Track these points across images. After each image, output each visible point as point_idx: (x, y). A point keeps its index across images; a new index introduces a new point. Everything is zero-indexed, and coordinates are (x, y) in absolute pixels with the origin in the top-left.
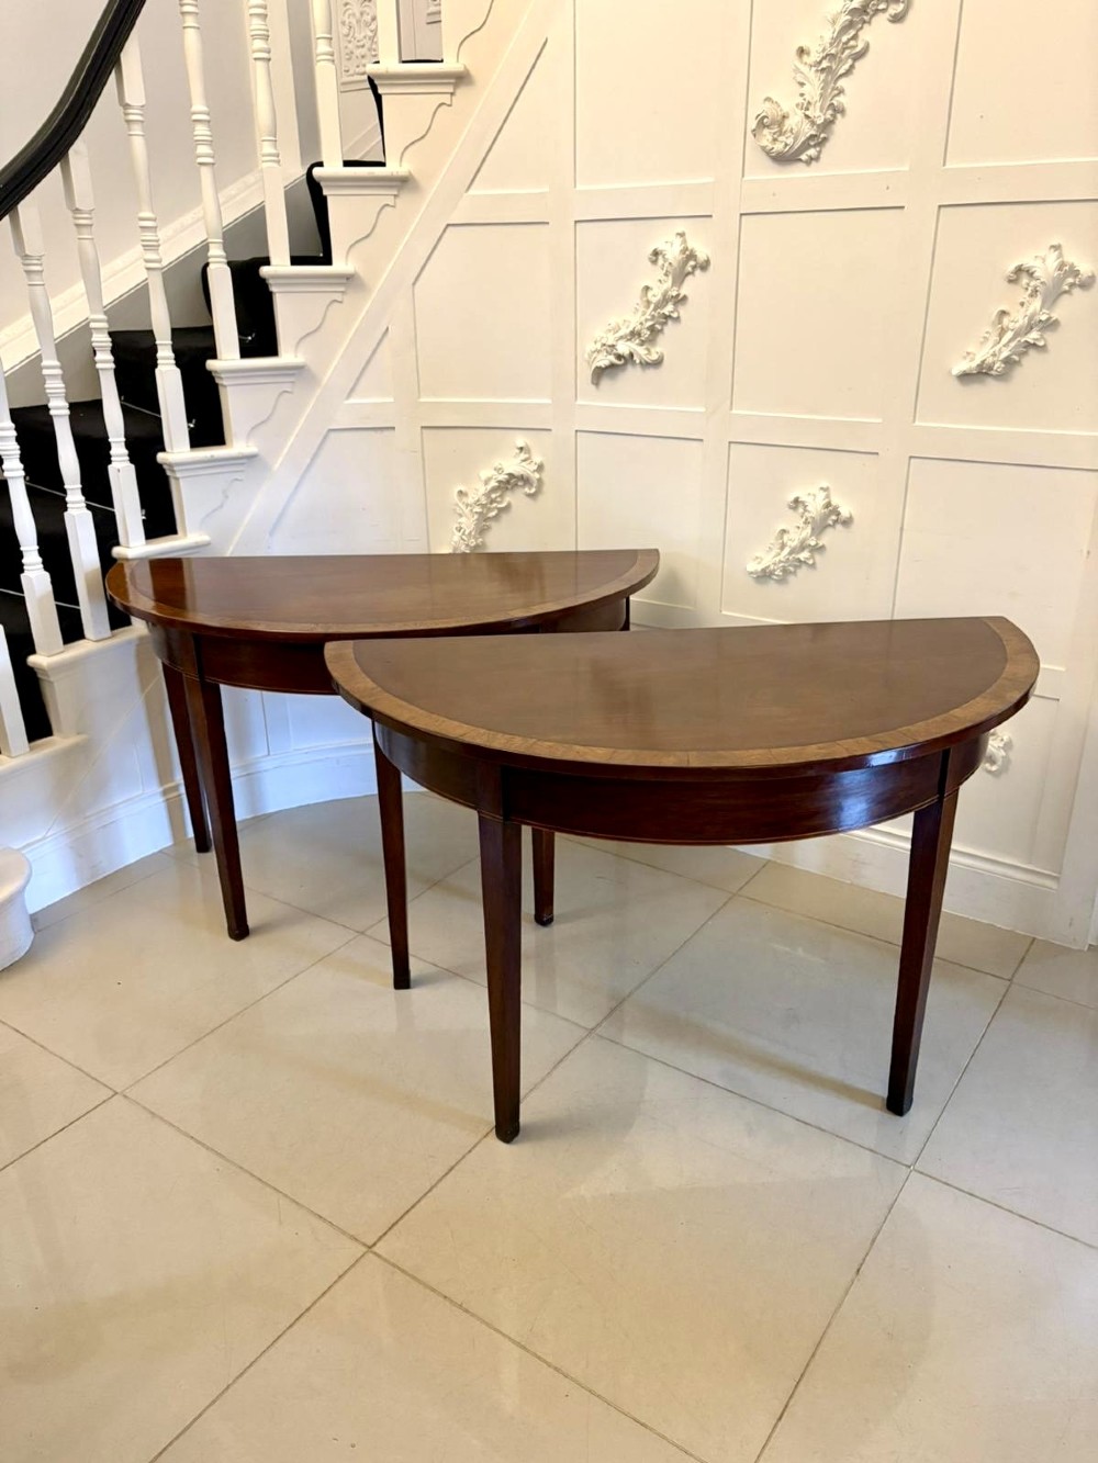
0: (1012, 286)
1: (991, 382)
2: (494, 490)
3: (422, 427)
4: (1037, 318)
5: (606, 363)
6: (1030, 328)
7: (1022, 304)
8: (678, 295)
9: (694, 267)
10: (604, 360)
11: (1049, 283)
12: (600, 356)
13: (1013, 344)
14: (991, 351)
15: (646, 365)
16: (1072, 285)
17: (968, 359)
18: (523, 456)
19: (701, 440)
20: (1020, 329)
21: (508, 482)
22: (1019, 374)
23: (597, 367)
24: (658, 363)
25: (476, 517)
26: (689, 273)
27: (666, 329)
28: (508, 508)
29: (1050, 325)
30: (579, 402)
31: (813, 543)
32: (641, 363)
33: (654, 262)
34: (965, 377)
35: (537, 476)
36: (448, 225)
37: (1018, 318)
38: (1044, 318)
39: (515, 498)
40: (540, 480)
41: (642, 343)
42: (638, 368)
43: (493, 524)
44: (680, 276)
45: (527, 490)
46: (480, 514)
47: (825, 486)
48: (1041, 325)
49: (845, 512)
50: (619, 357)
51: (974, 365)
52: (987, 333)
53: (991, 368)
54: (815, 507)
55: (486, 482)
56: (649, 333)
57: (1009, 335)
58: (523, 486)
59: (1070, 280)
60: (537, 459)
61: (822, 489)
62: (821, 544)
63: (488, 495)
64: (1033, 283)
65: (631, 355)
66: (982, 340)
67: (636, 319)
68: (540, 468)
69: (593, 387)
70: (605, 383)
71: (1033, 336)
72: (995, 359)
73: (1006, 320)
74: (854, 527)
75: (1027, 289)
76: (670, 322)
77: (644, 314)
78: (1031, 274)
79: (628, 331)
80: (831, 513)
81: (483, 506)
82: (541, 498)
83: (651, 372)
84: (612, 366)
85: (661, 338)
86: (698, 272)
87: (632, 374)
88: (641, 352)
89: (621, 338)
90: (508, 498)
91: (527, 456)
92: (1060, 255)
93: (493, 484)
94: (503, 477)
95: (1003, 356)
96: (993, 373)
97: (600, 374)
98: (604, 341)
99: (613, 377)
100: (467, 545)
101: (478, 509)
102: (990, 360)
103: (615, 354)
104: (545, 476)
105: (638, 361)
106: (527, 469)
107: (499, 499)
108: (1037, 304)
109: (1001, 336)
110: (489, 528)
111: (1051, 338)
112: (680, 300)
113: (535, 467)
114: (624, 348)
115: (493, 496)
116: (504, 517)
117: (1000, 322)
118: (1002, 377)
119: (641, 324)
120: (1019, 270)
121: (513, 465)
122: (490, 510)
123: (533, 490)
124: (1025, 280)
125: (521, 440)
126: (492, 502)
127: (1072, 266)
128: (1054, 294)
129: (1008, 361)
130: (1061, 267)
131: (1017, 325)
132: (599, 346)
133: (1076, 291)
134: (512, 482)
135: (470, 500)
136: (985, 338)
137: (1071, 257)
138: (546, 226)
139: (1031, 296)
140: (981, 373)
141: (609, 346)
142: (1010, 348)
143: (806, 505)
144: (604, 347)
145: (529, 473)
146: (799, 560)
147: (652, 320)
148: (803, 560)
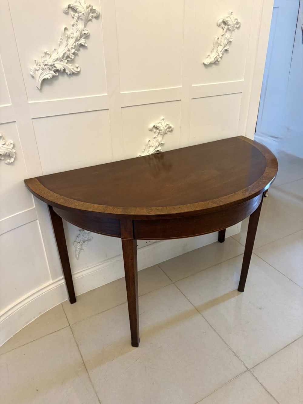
0: (219, 28)
4: (229, 40)
5: (51, 76)
6: (227, 44)
7: (223, 35)
8: (86, 33)
9: (92, 17)
10: (49, 74)
12: (45, 73)
13: (223, 51)
14: (217, 54)
15: (72, 74)
17: (209, 57)
19: (108, 109)
22: (221, 62)
23: (43, 79)
24: (78, 73)
26: (90, 20)
27: (80, 53)
30: (29, 102)
31: (162, 142)
32: (69, 74)
33: (68, 13)
35: (13, 151)
37: (222, 41)
38: (231, 40)
40: (15, 153)
41: (70, 62)
44: (86, 22)
45: (9, 161)
50: (57, 71)
51: (212, 60)
53: (217, 61)
54: (163, 127)
56: (72, 56)
57: (221, 47)
65: (64, 70)
68: (14, 146)
69: (39, 91)
70: (46, 88)
71: (227, 47)
74: (174, 132)
75: (224, 29)
76: (82, 49)
77: (73, 45)
79: (61, 56)
82: (17, 163)
83: (74, 78)
84: (54, 77)
86: (94, 20)
87: (63, 80)
88: (71, 68)
89: (57, 60)
91: (4, 141)
95: (221, 55)
97: (44, 83)
102: (217, 57)
103: (54, 70)
104: (18, 150)
106: (7, 149)
108: (228, 35)
109: (218, 48)
111: (230, 48)
112: (87, 36)
113: (12, 146)
114: (59, 66)
117: (218, 42)
119: (69, 50)
123: (12, 160)
124: (223, 26)
131: (223, 43)
132: (42, 66)
139: (226, 32)
140: (213, 63)
141: (51, 65)
142: (222, 52)
143: (159, 127)
144: (47, 66)
145: (10, 150)
146: (158, 151)
147: (74, 48)
148: (159, 150)
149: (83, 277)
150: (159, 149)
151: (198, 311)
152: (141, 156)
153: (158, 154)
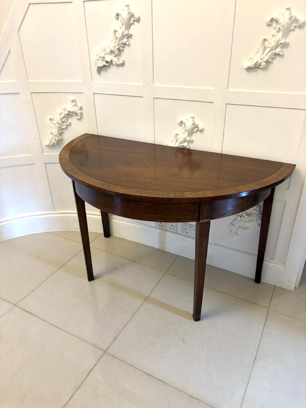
0: (269, 27)
1: (260, 71)
2: (63, 118)
3: (31, 93)
4: (280, 42)
5: (102, 65)
6: (277, 47)
7: (273, 36)
8: (128, 34)
9: (134, 21)
10: (101, 63)
11: (286, 26)
12: (99, 62)
13: (269, 54)
14: (260, 58)
15: (118, 65)
16: (295, 27)
17: (251, 61)
18: (74, 104)
19: (143, 97)
20: (273, 47)
21: (69, 114)
22: (272, 67)
23: (98, 67)
24: (123, 64)
25: (58, 128)
26: (132, 24)
27: (125, 49)
28: (70, 124)
29: (285, 45)
30: (94, 81)
31: (188, 139)
32: (116, 64)
33: (118, 19)
34: (249, 69)
35: (80, 111)
36: (30, 4)
37: (272, 42)
38: (283, 42)
39: (73, 120)
40: (81, 113)
41: (116, 56)
42: (115, 67)
43: (65, 131)
44: (128, 25)
45: (76, 117)
46: (59, 127)
47: (192, 116)
48: (282, 45)
49: (201, 127)
50: (107, 62)
51: (253, 64)
52: (258, 49)
53: (260, 65)
54: (189, 125)
55: (60, 115)
56: (118, 51)
57: (268, 50)
58: (75, 116)
59: (294, 24)
60: (79, 105)
61: (191, 117)
62: (192, 140)
63: (61, 119)
64: (278, 26)
65: (112, 61)
66: (256, 52)
67: (112, 45)
68: (81, 108)
69: (98, 75)
70: (103, 73)
71: (278, 50)
72: (262, 61)
73: (266, 43)
74: (205, 132)
75: (275, 29)
76: (126, 46)
77: (115, 43)
78: (277, 22)
79: (109, 51)
80: (195, 127)
81: (60, 124)
82: (83, 120)
83: (120, 68)
84: (104, 66)
85: (123, 54)
86: (136, 23)
87: (113, 69)
88: (115, 60)
89: (107, 53)
90: (70, 120)
91: (75, 104)
92: (290, 13)
93: (63, 115)
94: (66, 113)
95: (265, 59)
96: (261, 67)
97: (100, 69)
98: (100, 55)
99: (106, 71)
100: (55, 140)
101: (58, 125)
102: (260, 61)
103: (105, 61)
104: (83, 111)
105: (115, 64)
106: (76, 109)
107: (66, 121)
108: (280, 35)
109: (264, 50)
110: (63, 132)
111: (286, 52)
112: (129, 36)
113: (79, 108)
114: (108, 58)
115: (64, 120)
116: (69, 128)
117: (264, 44)
118: (265, 69)
119: (114, 47)
120: (272, 20)
121: (71, 108)
122: (63, 125)
123: (79, 117)
124: (274, 24)
125: (72, 97)
126: (63, 122)
127: (295, 18)
128: (287, 31)
129: (267, 62)
130: (291, 18)
131: (272, 45)
132: (98, 57)
133: (297, 30)
134: (70, 114)
135: (55, 122)
136: (257, 51)
137: (294, 13)
138: (71, 3)
139: (277, 32)
140: (256, 68)
141: (102, 57)
142: (268, 56)
143: (185, 124)
144: (100, 58)
145: (77, 111)
146: (183, 146)
147: (118, 45)
148: (185, 146)
149: (118, 224)
150: (185, 144)
151: (146, 299)
152: (168, 146)
153: (184, 149)
